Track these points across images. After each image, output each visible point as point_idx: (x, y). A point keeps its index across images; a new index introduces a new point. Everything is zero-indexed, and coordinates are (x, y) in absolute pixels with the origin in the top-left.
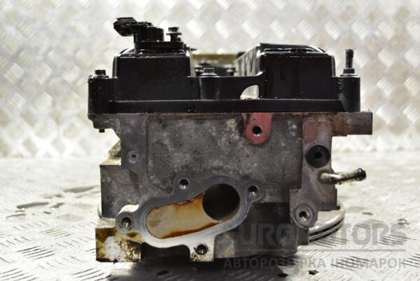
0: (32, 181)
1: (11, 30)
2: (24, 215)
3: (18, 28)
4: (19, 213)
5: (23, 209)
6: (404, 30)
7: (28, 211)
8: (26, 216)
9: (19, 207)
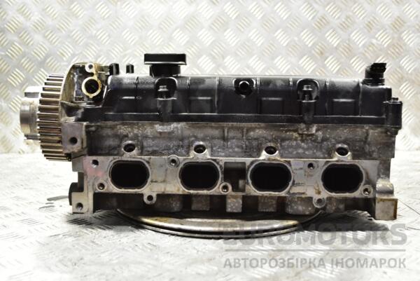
0: (58, 176)
1: (38, 38)
2: (53, 206)
3: (45, 37)
4: (49, 205)
5: (52, 202)
6: (400, 39)
7: (56, 203)
8: (55, 208)
9: (48, 200)
